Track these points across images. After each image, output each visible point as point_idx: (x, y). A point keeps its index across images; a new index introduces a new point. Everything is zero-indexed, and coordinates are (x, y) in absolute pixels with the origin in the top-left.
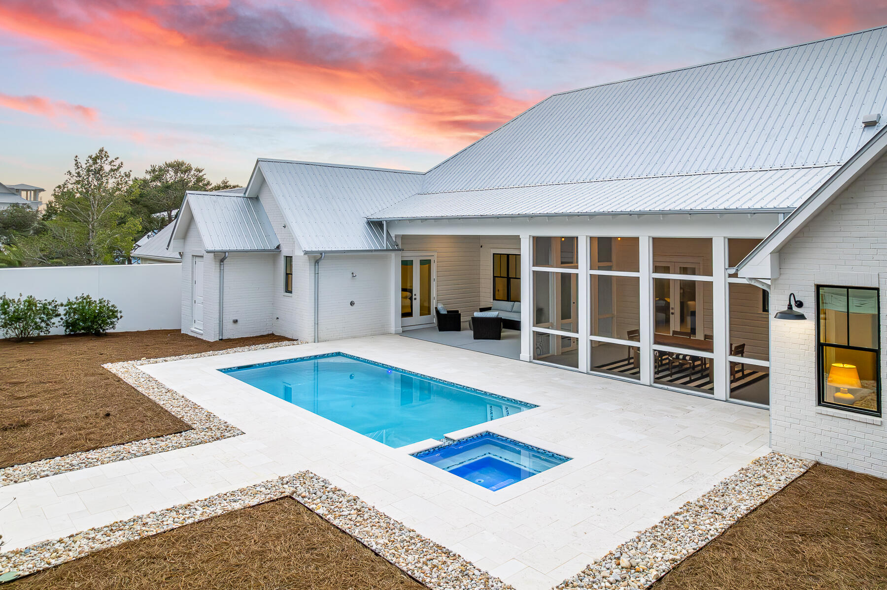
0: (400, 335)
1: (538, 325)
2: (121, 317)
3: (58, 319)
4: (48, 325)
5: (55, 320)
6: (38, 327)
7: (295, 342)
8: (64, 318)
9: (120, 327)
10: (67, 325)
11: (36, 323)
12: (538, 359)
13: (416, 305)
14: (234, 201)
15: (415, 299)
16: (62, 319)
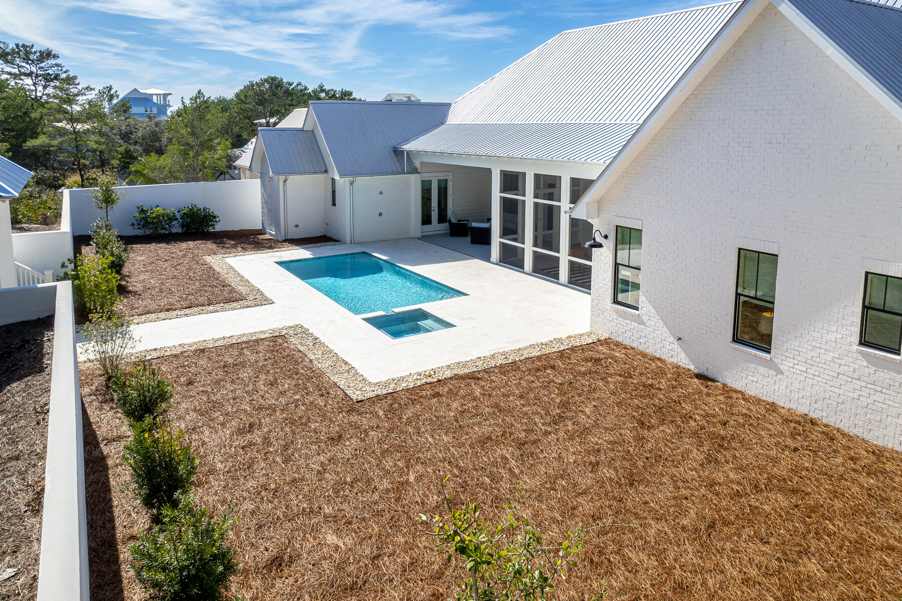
0: (419, 239)
1: (504, 237)
2: (219, 221)
3: (177, 222)
4: (170, 226)
5: (175, 223)
6: (164, 228)
7: (337, 243)
8: (181, 221)
9: (219, 227)
10: (183, 226)
11: (162, 225)
12: (504, 263)
13: (435, 215)
14: (294, 134)
15: (434, 210)
16: (179, 222)
